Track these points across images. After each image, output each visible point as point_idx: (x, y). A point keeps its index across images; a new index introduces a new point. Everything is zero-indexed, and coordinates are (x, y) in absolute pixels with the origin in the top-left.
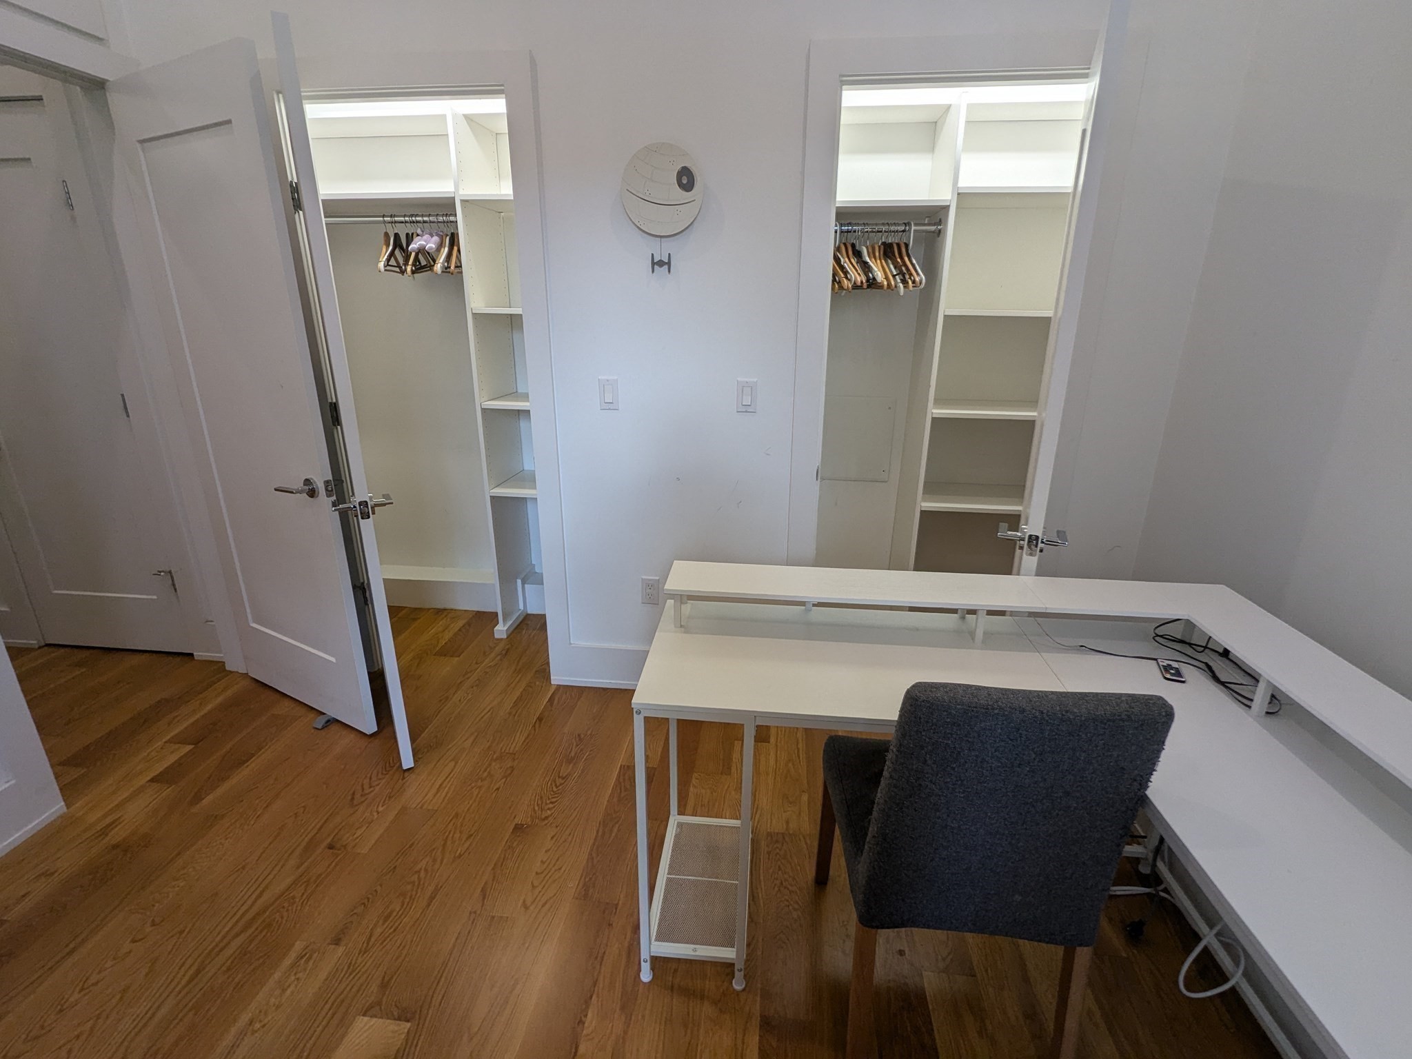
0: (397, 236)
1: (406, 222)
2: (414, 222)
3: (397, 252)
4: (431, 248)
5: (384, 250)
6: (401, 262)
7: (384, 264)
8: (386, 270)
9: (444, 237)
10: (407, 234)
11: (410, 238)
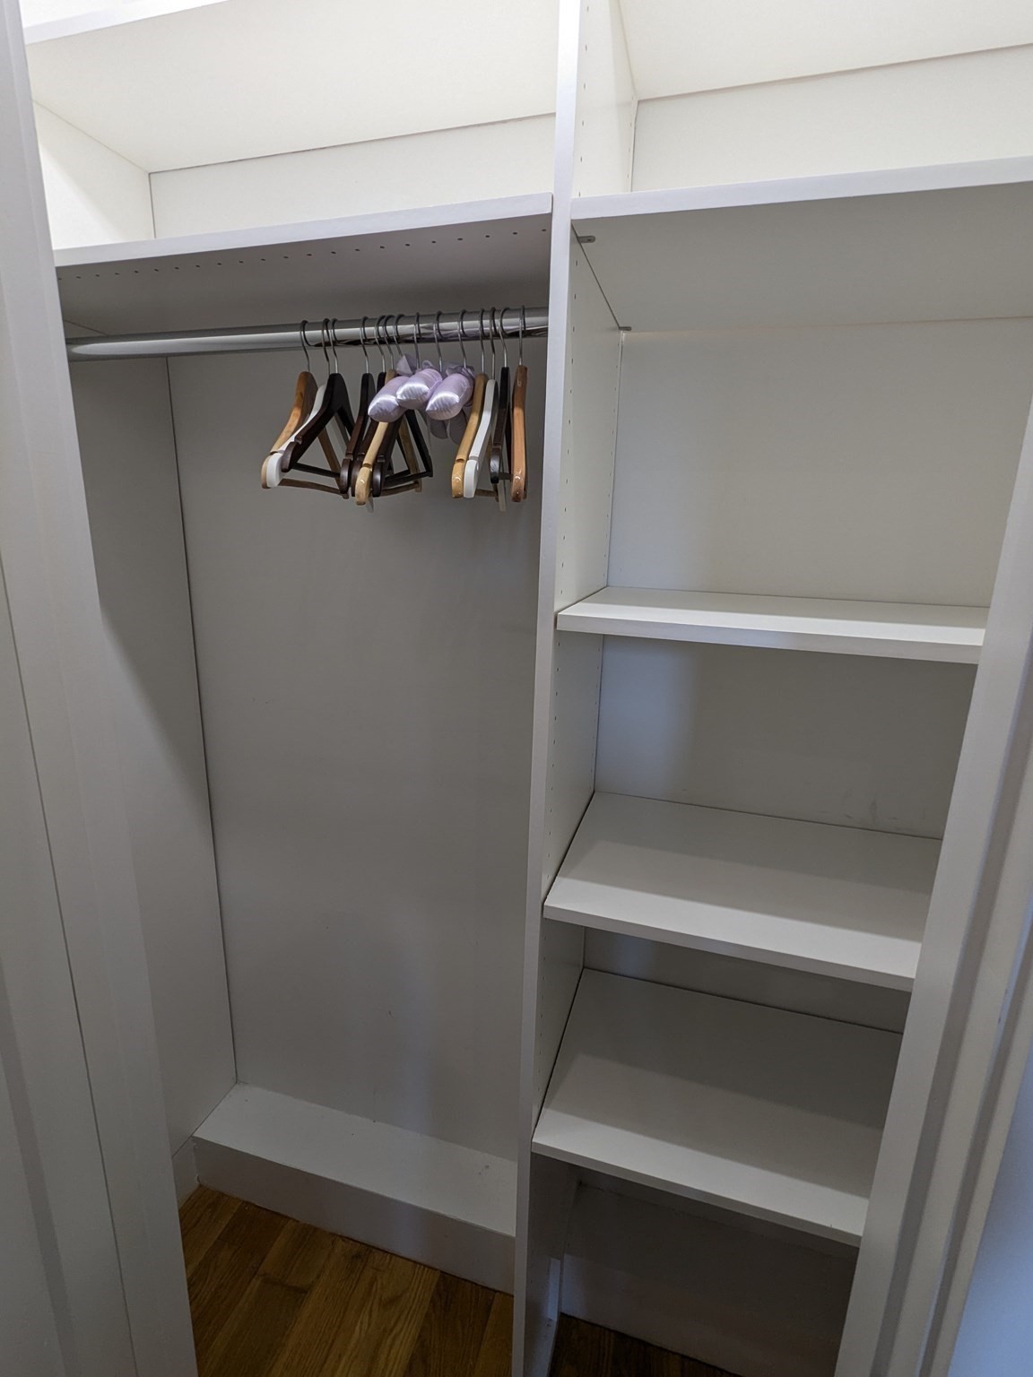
0: (335, 382)
1: (367, 341)
2: (391, 341)
3: (332, 428)
4: (446, 406)
5: (294, 419)
6: (341, 455)
7: (282, 461)
8: (284, 482)
9: (480, 383)
10: (366, 379)
11: (370, 386)
